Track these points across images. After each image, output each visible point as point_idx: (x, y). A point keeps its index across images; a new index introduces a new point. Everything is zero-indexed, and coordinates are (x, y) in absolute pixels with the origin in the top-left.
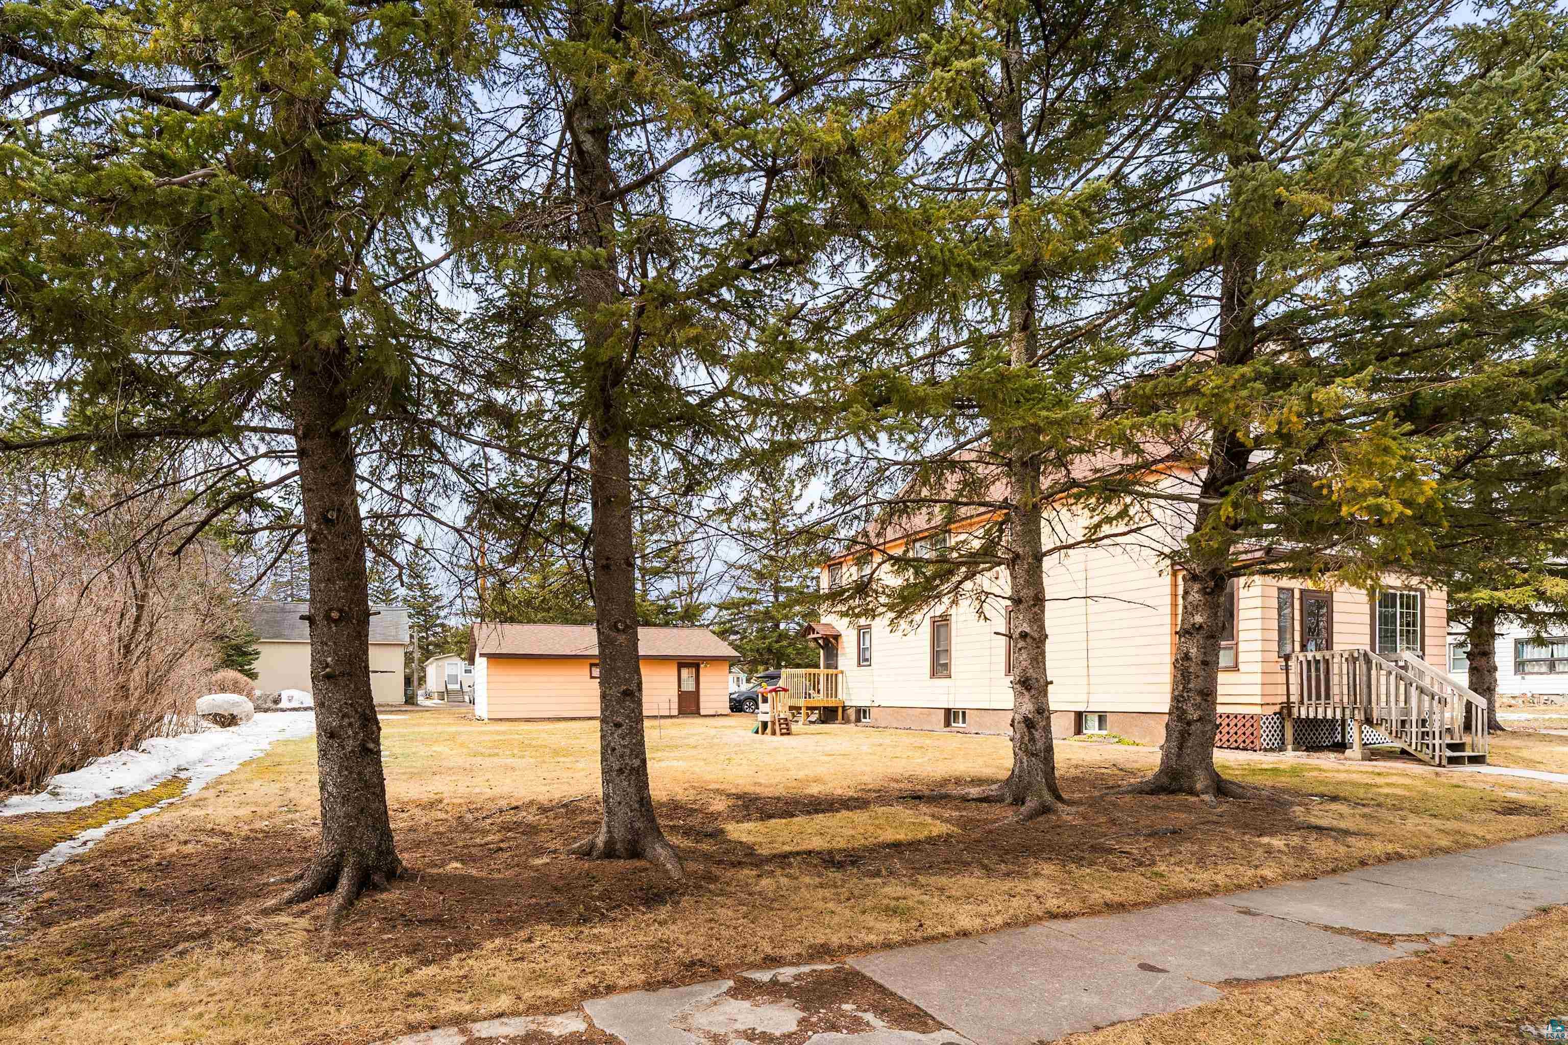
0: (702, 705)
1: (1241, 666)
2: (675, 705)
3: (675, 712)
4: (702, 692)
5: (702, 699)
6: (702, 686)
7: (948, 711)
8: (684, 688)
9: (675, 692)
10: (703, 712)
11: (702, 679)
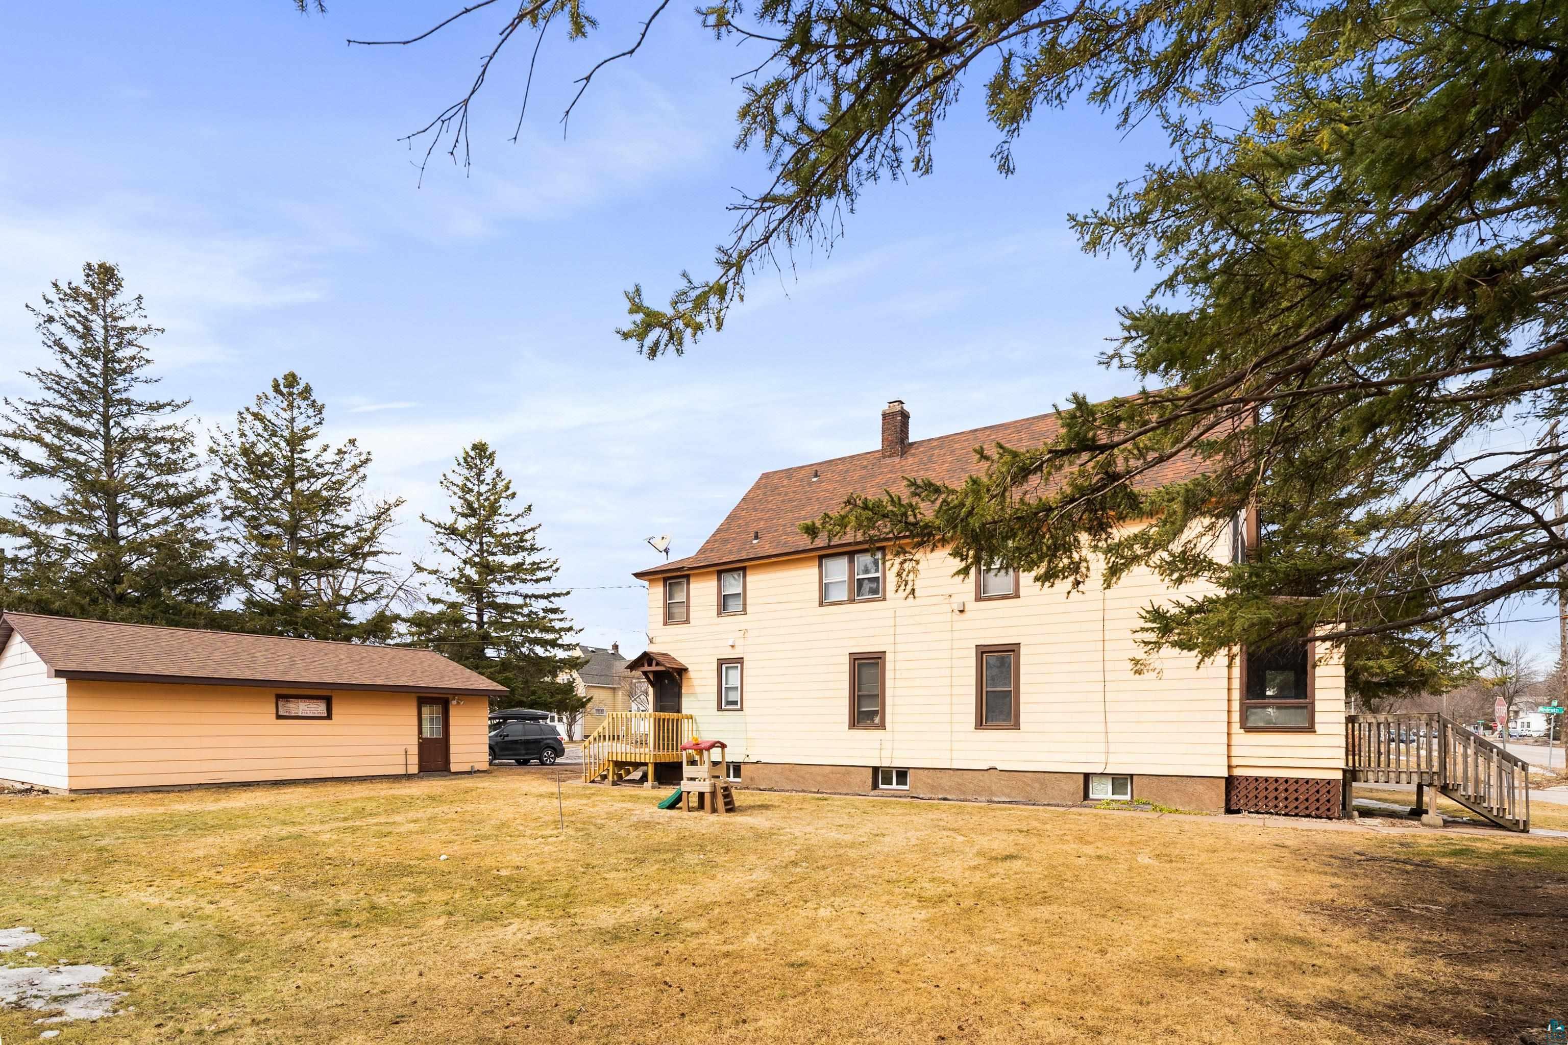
0: (453, 758)
1: (1317, 727)
2: (414, 760)
3: (414, 769)
4: (453, 740)
5: (453, 749)
6: (453, 730)
7: (875, 770)
8: (427, 734)
9: (415, 740)
10: (454, 768)
11: (452, 721)
